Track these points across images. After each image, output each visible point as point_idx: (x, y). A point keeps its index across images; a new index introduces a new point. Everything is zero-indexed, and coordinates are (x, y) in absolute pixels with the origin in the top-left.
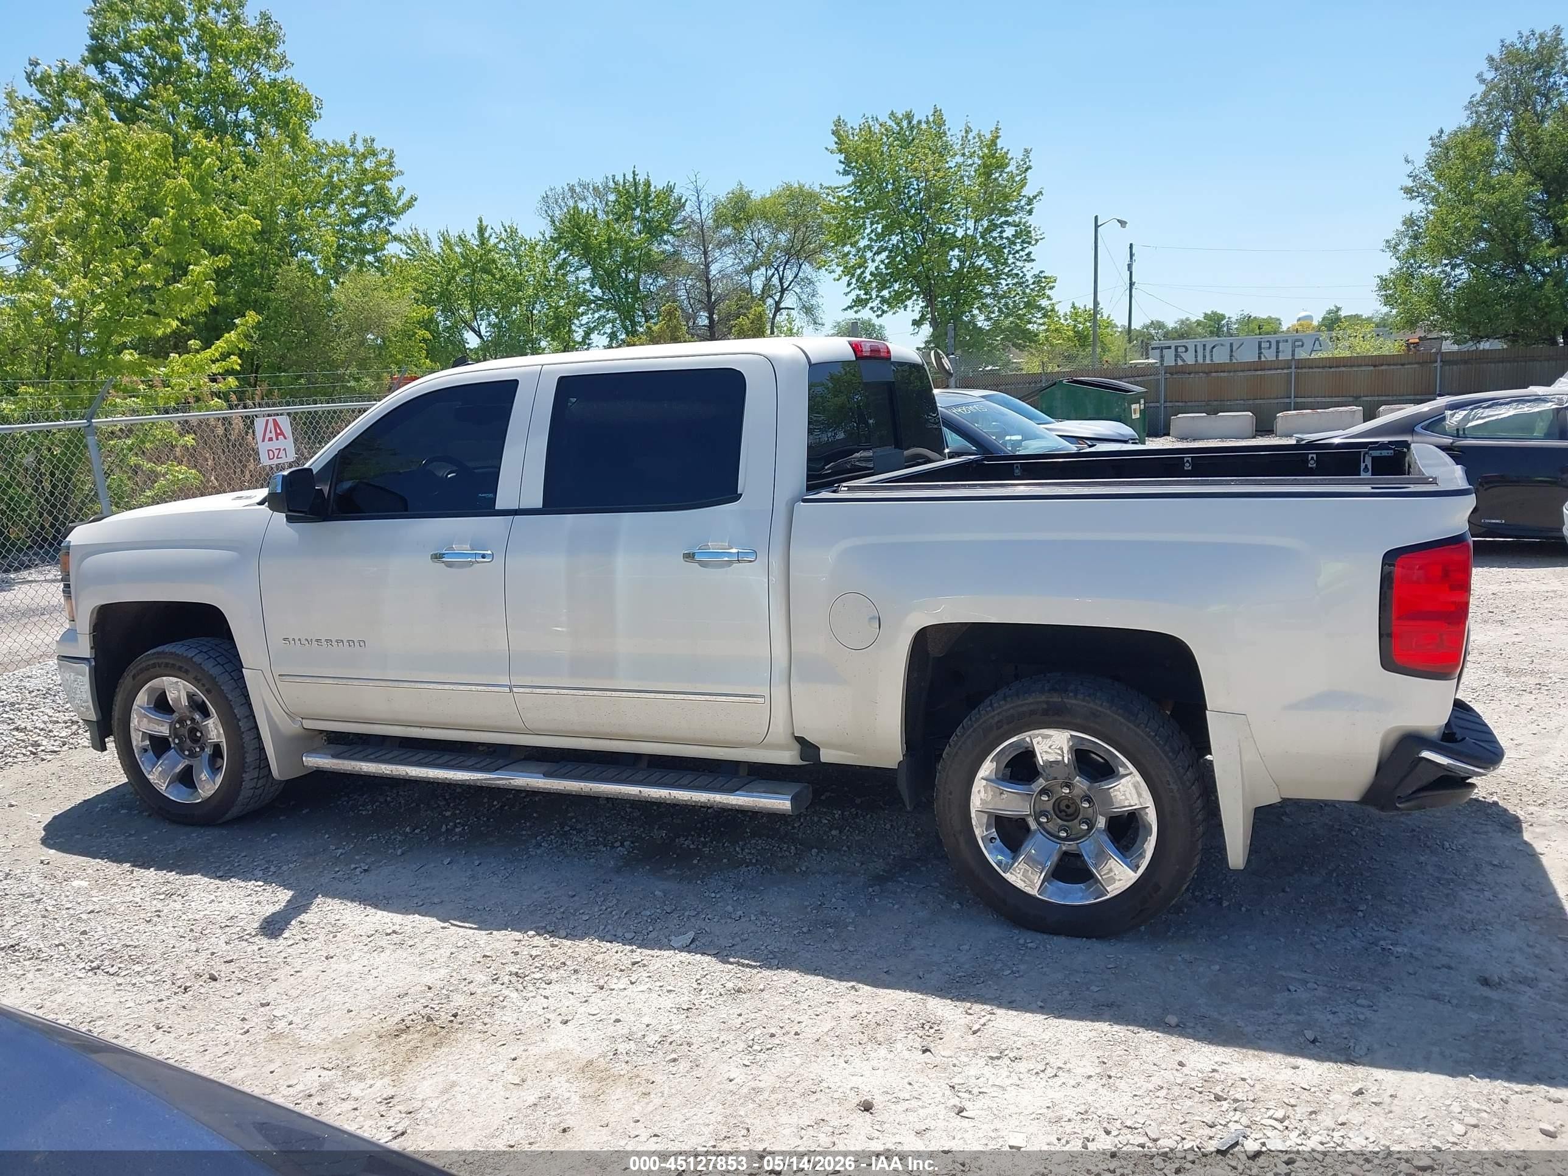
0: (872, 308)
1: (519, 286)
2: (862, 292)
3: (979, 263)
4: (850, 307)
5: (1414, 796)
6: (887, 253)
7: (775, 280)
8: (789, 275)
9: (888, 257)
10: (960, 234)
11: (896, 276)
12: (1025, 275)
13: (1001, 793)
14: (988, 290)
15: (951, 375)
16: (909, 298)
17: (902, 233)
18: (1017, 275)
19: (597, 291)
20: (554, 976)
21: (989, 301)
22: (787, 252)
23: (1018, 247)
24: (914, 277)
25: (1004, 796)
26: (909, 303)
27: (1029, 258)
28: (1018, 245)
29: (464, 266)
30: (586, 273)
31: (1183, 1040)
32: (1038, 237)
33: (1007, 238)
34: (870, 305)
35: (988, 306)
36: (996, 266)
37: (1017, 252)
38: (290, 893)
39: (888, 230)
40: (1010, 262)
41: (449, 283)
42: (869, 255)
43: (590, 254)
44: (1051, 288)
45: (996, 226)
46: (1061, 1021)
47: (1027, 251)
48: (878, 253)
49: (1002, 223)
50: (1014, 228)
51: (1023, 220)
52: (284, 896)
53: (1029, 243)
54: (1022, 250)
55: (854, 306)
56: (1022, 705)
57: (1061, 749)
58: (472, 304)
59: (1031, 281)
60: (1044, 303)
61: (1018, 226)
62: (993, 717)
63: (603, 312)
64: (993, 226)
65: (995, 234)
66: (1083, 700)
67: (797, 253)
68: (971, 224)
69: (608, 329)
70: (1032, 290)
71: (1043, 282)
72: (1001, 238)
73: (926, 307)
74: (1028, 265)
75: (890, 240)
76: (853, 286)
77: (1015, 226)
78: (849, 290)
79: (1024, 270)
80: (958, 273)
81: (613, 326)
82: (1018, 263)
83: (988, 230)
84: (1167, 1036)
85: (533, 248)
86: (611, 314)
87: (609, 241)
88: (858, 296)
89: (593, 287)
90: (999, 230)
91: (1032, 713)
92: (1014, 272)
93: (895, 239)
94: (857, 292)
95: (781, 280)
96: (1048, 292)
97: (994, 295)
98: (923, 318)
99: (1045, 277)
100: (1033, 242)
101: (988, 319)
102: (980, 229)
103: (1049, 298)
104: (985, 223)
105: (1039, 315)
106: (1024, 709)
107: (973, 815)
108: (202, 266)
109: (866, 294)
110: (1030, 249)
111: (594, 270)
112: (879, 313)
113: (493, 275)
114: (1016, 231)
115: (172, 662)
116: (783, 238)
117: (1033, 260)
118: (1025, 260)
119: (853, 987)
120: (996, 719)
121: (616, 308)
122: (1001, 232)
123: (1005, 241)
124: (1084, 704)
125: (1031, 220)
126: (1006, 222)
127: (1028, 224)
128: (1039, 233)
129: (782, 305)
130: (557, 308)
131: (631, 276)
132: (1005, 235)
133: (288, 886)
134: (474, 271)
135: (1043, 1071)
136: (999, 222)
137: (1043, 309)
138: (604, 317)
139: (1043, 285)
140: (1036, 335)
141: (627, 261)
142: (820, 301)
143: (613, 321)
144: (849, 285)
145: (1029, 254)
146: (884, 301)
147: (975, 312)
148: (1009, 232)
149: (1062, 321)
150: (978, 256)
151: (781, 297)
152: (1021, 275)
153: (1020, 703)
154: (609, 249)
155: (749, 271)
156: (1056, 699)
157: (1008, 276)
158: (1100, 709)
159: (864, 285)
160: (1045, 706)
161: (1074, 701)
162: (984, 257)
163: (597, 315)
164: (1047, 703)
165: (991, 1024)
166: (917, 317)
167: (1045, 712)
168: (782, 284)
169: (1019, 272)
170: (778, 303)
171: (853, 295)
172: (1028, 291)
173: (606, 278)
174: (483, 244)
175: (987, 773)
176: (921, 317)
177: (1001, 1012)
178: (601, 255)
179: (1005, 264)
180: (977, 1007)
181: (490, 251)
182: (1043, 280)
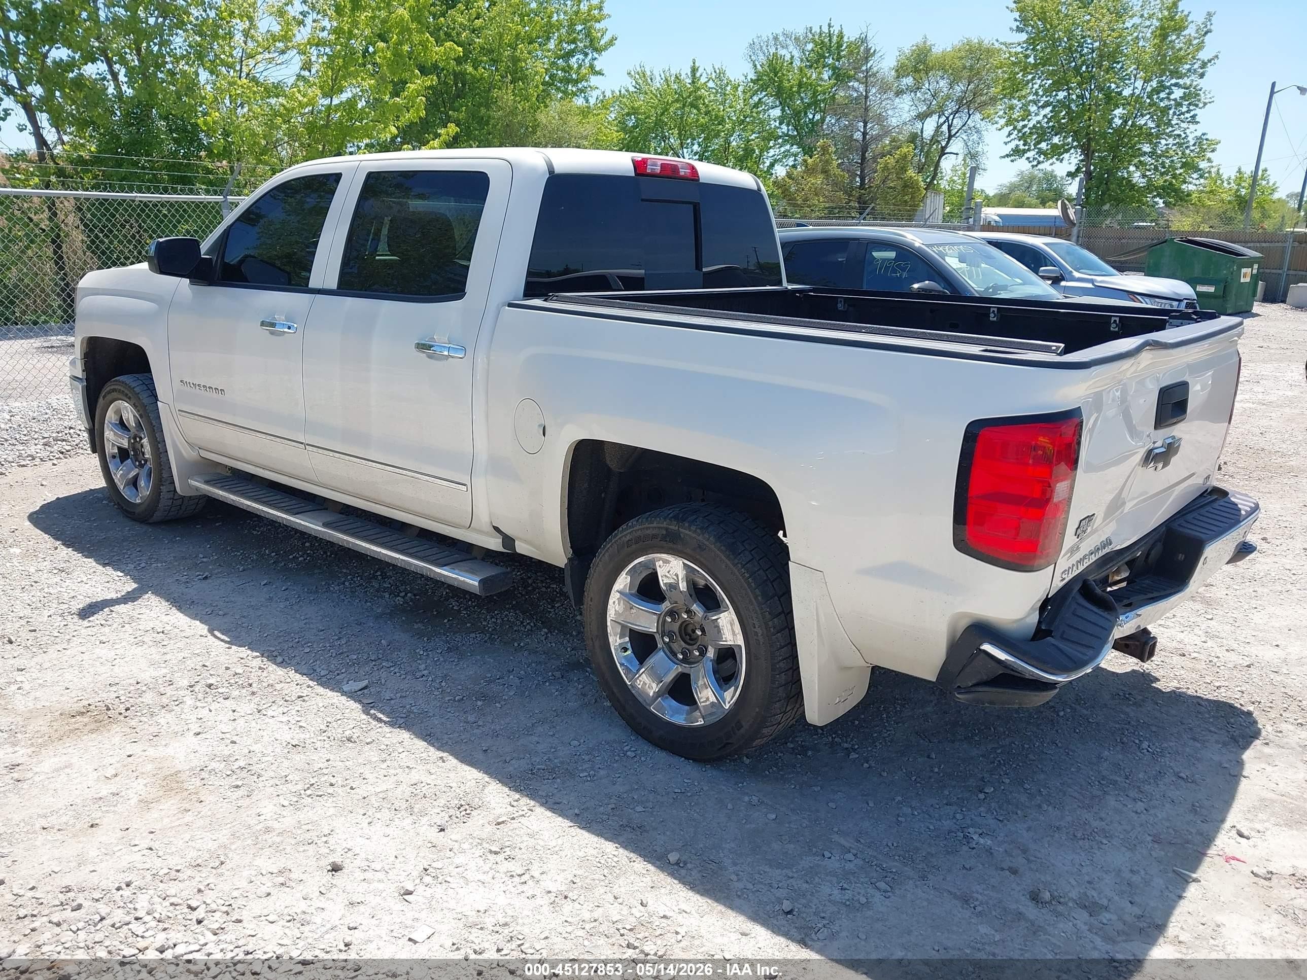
0: (1028, 158)
1: (722, 122)
2: (1022, 142)
3: (1143, 122)
4: (1007, 156)
5: (973, 689)
6: (1050, 108)
7: (945, 128)
8: (958, 123)
9: (1051, 112)
10: (1127, 92)
11: (1058, 130)
12: (1187, 136)
13: (631, 608)
14: (1147, 148)
15: (1074, 224)
16: (1067, 151)
17: (1068, 89)
18: (1179, 136)
19: (784, 128)
20: (236, 693)
21: (1146, 159)
22: (960, 102)
23: (1184, 109)
24: (1075, 132)
25: (633, 611)
26: (1066, 156)
27: (1193, 120)
28: (1184, 107)
29: (677, 101)
30: (777, 112)
31: (669, 880)
32: (1207, 101)
33: (1175, 100)
34: (1026, 155)
35: (1146, 164)
36: (1158, 126)
37: (1183, 114)
38: (135, 586)
39: (1057, 85)
40: (1173, 122)
41: (662, 114)
42: (1033, 108)
43: (782, 96)
44: (1213, 151)
45: (1165, 88)
46: (582, 831)
47: (1192, 113)
48: (1043, 107)
49: (1172, 85)
50: (1183, 90)
51: (1195, 83)
52: (131, 586)
53: (1197, 106)
54: (1188, 112)
55: (1012, 155)
56: (647, 528)
57: (677, 575)
58: (680, 134)
59: (1192, 143)
60: (1203, 165)
61: (1187, 88)
62: (625, 536)
63: (788, 147)
64: (1161, 87)
65: (1162, 95)
66: (695, 532)
67: (966, 104)
68: (1139, 84)
69: (791, 162)
70: (1192, 151)
71: (1204, 145)
72: (1168, 98)
73: (1082, 161)
74: (1192, 127)
75: (1057, 95)
76: (1012, 137)
77: (1185, 88)
78: (1009, 139)
79: (1188, 131)
80: (1118, 131)
81: (795, 160)
82: (1183, 125)
83: (1157, 91)
84: (658, 872)
85: (736, 88)
86: (795, 149)
87: (800, 85)
88: (1017, 146)
89: (781, 124)
90: (1167, 91)
91: (654, 536)
92: (1175, 132)
93: (1062, 95)
94: (1017, 142)
95: (949, 127)
96: (1209, 155)
97: (1152, 154)
98: (1078, 170)
99: (1207, 140)
100: (1201, 105)
101: (1144, 176)
102: (1149, 89)
103: (1209, 160)
104: (1154, 84)
105: (1195, 176)
106: (648, 532)
107: (609, 624)
108: (417, 84)
109: (1024, 145)
110: (1198, 111)
111: (783, 110)
112: (1035, 163)
113: (699, 110)
114: (1184, 93)
115: (122, 389)
116: (959, 89)
117: (1198, 123)
118: (1189, 122)
119: (441, 758)
120: (628, 538)
121: (800, 145)
122: (1169, 94)
123: (1172, 102)
124: (694, 535)
125: (1202, 83)
126: (1176, 85)
127: (1199, 88)
128: (1209, 96)
129: (948, 150)
130: (749, 141)
131: (818, 117)
132: (1172, 97)
133: (135, 580)
134: (684, 105)
135: (520, 876)
136: (1169, 84)
137: (1200, 170)
138: (789, 151)
139: (1205, 147)
140: (1189, 195)
141: (815, 103)
142: (986, 149)
143: (795, 155)
144: (1010, 134)
145: (1194, 117)
146: (1041, 152)
147: (1132, 168)
148: (1178, 93)
149: (1225, 184)
150: (1142, 115)
151: (948, 143)
152: (1183, 136)
153: (647, 525)
154: (799, 92)
155: (922, 117)
156: (674, 527)
157: (1170, 136)
158: (706, 543)
159: (1023, 137)
160: (664, 532)
161: (687, 532)
162: (1148, 116)
163: (783, 149)
164: (667, 529)
165: (522, 820)
166: (1073, 169)
167: (664, 538)
168: (949, 131)
169: (1182, 133)
170: (943, 148)
171: (1012, 145)
172: (1187, 152)
173: (794, 117)
174: (693, 82)
175: (622, 587)
176: (1076, 170)
177: (540, 810)
178: (791, 97)
179: (1169, 124)
180: (525, 801)
181: (699, 89)
182: (1205, 142)
